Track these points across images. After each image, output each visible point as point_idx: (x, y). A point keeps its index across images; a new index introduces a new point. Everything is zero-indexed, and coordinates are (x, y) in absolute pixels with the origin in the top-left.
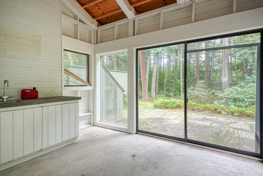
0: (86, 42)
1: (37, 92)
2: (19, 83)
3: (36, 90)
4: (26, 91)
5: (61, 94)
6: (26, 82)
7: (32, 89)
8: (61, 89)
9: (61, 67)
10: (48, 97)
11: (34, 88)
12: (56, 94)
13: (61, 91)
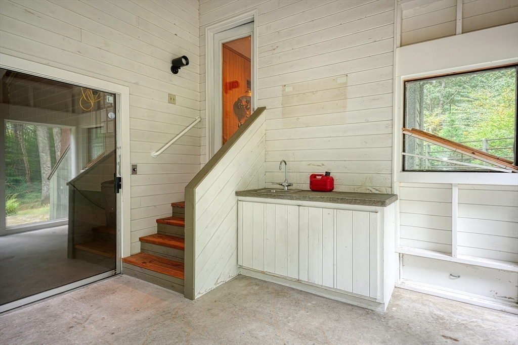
0: (504, 24)
1: (332, 180)
2: (313, 165)
3: (331, 176)
4: (318, 177)
5: (390, 189)
6: (323, 162)
7: (324, 174)
8: (390, 178)
9: (391, 126)
10: (359, 191)
11: (326, 172)
12: (377, 188)
13: (390, 181)
